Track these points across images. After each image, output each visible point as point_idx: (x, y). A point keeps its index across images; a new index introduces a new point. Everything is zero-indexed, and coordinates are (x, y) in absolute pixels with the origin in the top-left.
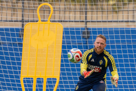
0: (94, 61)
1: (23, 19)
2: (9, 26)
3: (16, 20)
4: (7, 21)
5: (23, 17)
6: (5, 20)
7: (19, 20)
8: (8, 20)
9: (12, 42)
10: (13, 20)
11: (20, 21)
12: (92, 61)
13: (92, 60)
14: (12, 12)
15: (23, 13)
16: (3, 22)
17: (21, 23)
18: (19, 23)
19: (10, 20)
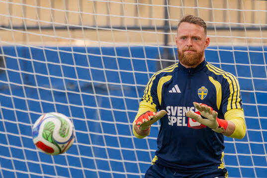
0: (179, 91)
1: (166, 23)
2: (128, 41)
3: (146, 24)
4: (124, 28)
5: (166, 16)
6: (118, 24)
7: (155, 25)
8: (126, 24)
9: (136, 85)
10: (140, 25)
11: (159, 29)
12: (174, 91)
13: (173, 89)
14: (138, 4)
15: (167, 6)
16: (112, 29)
17: (162, 33)
18: (156, 32)
19: (132, 24)
